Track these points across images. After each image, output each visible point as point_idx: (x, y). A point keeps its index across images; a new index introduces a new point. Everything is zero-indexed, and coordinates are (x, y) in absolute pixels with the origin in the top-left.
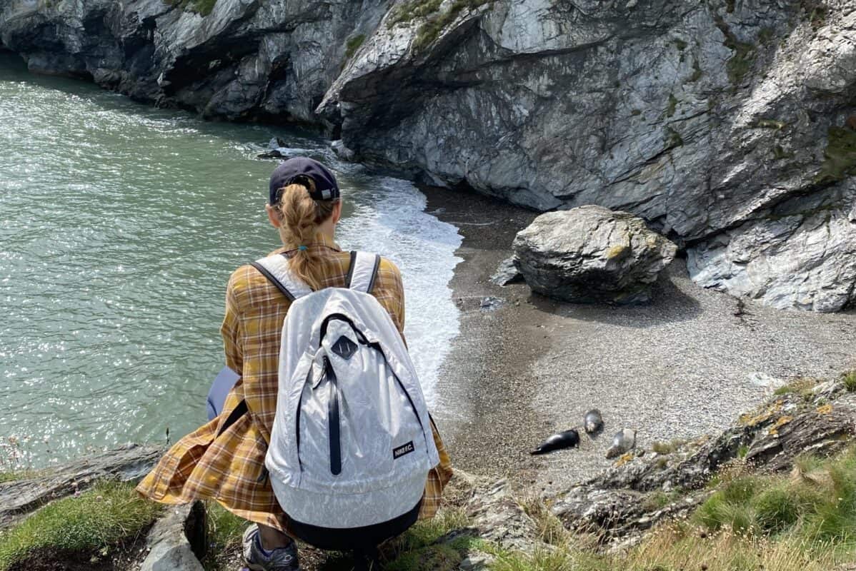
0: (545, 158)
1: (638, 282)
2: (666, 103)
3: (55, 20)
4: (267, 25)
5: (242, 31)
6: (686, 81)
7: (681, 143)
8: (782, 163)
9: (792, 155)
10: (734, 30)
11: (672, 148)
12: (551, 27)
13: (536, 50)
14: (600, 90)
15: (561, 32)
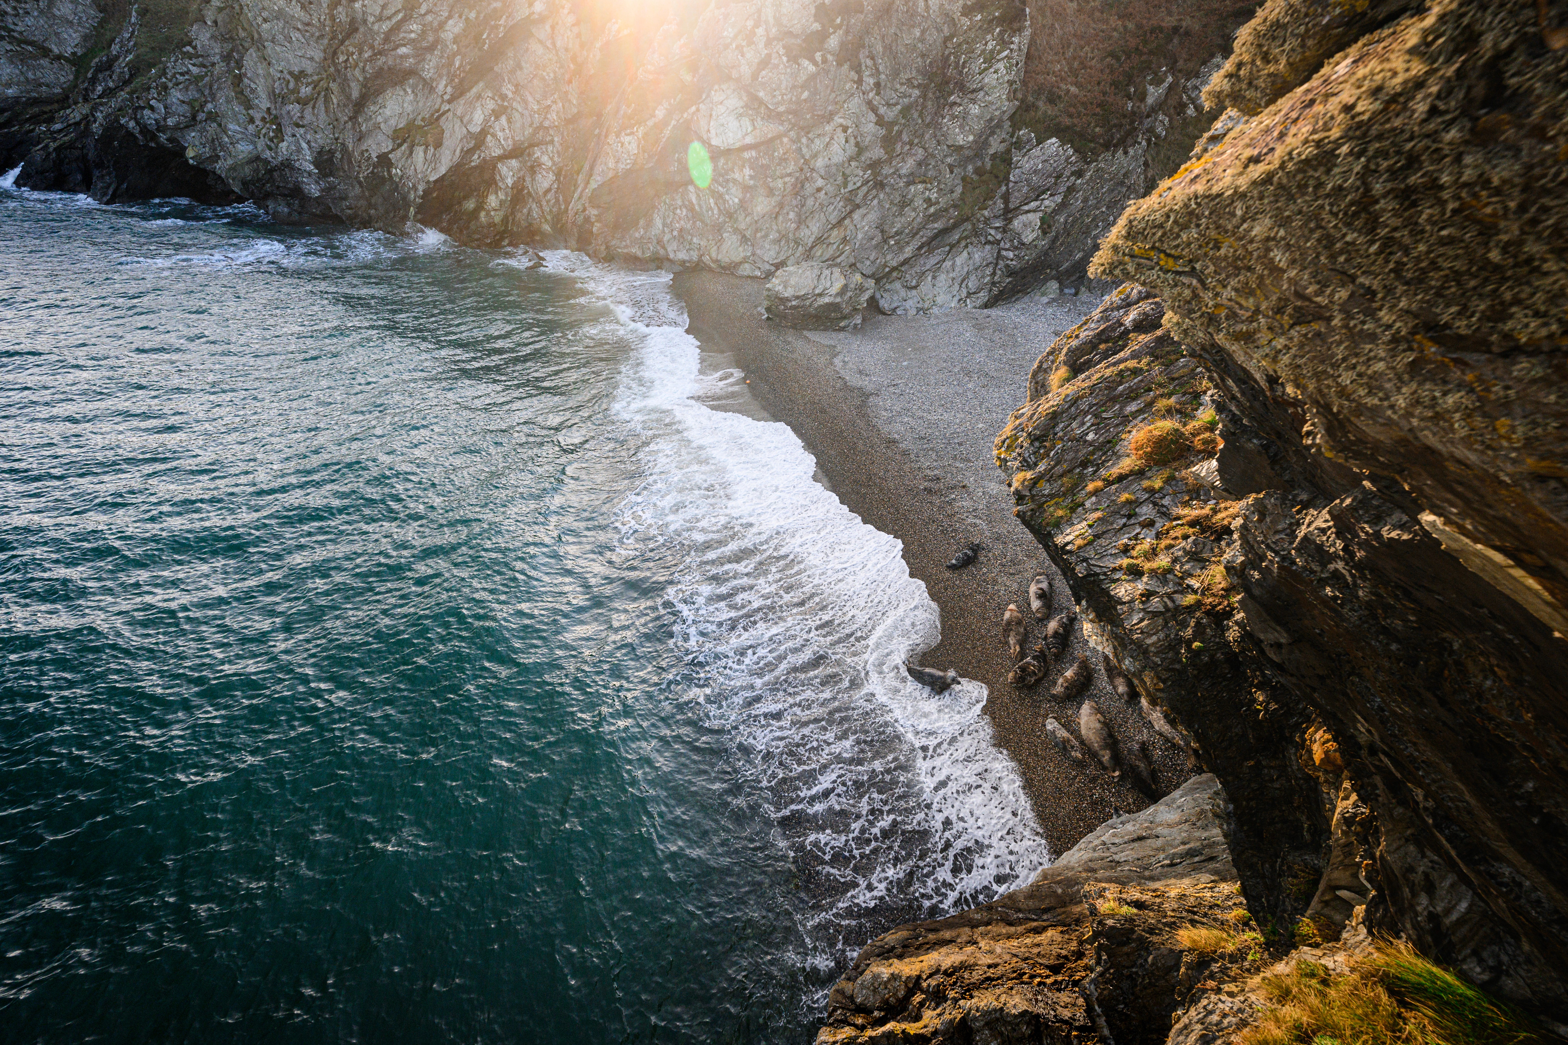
0: (759, 235)
1: (855, 309)
2: (840, 179)
3: (282, 164)
4: (498, 152)
5: (475, 158)
6: (851, 159)
7: (858, 207)
8: (932, 210)
9: (938, 203)
10: (882, 110)
11: (851, 212)
12: (746, 122)
13: (737, 145)
14: (790, 175)
15: (755, 128)
